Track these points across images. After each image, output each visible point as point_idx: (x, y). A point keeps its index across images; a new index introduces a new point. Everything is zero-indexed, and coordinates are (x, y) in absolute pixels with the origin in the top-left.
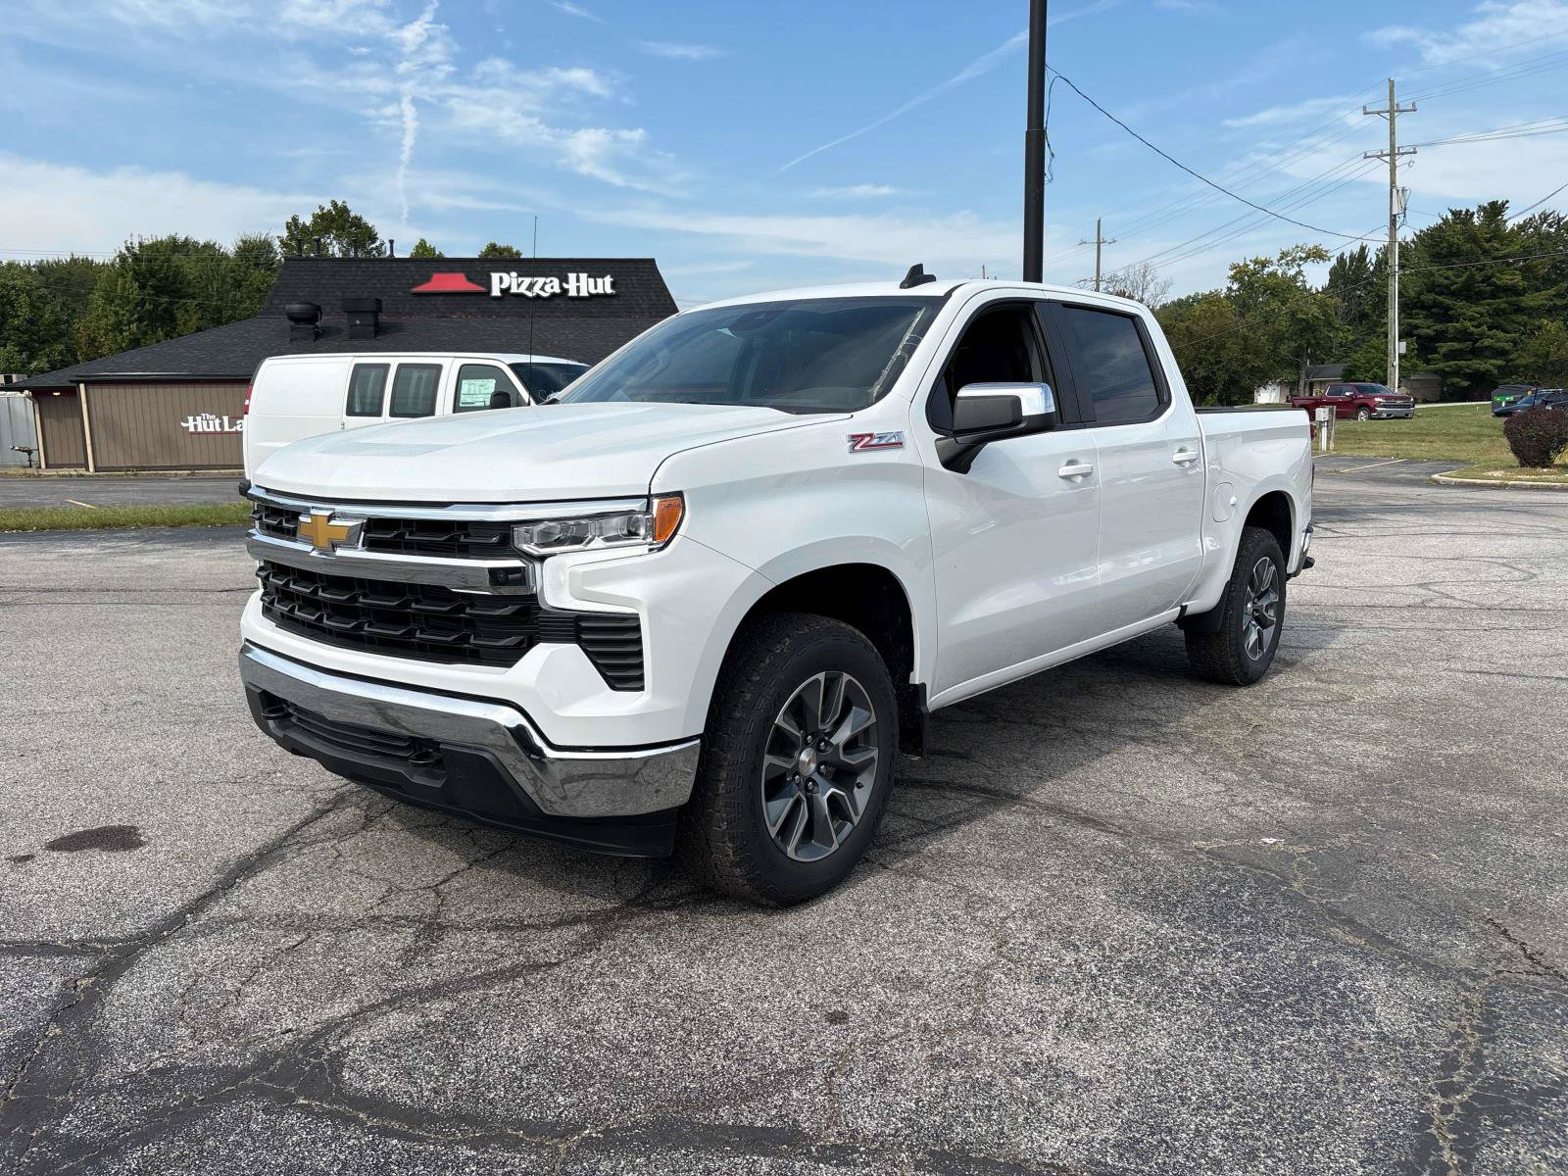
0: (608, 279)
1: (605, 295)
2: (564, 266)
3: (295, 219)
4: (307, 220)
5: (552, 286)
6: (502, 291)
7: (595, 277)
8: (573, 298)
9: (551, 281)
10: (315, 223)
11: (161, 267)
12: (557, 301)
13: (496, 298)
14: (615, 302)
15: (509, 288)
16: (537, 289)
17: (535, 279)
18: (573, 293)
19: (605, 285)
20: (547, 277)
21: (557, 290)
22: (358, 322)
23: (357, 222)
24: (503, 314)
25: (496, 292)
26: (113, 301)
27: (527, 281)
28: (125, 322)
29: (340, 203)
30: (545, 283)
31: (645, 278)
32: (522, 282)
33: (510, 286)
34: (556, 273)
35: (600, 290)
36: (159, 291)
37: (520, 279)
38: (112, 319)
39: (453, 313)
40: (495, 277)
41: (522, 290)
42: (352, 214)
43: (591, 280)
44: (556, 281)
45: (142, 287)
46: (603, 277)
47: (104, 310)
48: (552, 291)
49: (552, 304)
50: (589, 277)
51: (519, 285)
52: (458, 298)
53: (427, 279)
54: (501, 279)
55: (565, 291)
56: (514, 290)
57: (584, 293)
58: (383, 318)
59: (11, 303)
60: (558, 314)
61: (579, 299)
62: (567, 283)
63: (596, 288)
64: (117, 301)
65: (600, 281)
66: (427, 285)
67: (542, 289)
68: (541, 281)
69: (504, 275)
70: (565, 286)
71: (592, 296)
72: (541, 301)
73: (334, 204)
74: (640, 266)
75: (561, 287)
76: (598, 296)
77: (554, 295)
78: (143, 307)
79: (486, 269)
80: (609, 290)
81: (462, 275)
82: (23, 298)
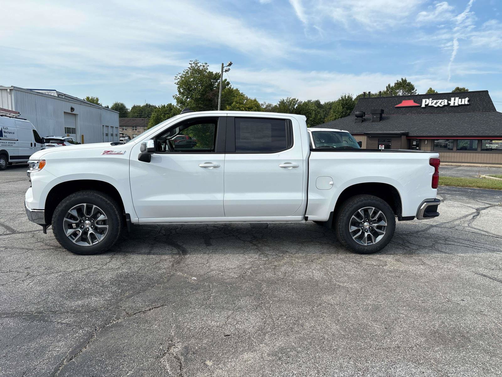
0: (467, 99)
1: (465, 105)
2: (451, 95)
3: (389, 85)
4: (392, 85)
5: (445, 102)
6: (426, 105)
7: (462, 98)
8: (452, 106)
9: (444, 101)
10: (395, 86)
11: (349, 102)
12: (446, 107)
13: (423, 108)
14: (468, 107)
15: (428, 104)
16: (438, 104)
17: (438, 101)
18: (452, 104)
19: (465, 101)
20: (443, 99)
21: (446, 104)
22: (375, 117)
23: (409, 84)
24: (425, 113)
25: (423, 106)
26: (335, 112)
27: (435, 101)
28: (337, 118)
29: (404, 79)
30: (442, 102)
31: (483, 98)
32: (433, 102)
33: (429, 103)
34: (447, 98)
35: (463, 103)
36: (347, 109)
37: (433, 101)
38: (334, 117)
39: (407, 113)
40: (424, 101)
41: (433, 104)
42: (408, 82)
43: (460, 100)
44: (446, 101)
45: (343, 108)
46: (465, 98)
47: (333, 115)
48: (444, 104)
49: (444, 109)
50: (459, 98)
51: (432, 103)
52: (410, 108)
53: (401, 102)
54: (426, 101)
55: (449, 104)
56: (430, 105)
57: (456, 104)
58: (383, 115)
59: (310, 114)
60: (445, 112)
61: (454, 106)
62: (450, 101)
63: (461, 102)
64: (336, 112)
65: (463, 100)
66: (401, 104)
67: (440, 104)
68: (440, 101)
69: (427, 100)
70: (449, 102)
71: (459, 105)
72: (439, 108)
73: (402, 79)
74: (481, 93)
75: (448, 103)
76: (462, 105)
77: (444, 106)
78: (342, 113)
79: (421, 98)
80: (466, 103)
81: (412, 101)
82: (314, 112)
